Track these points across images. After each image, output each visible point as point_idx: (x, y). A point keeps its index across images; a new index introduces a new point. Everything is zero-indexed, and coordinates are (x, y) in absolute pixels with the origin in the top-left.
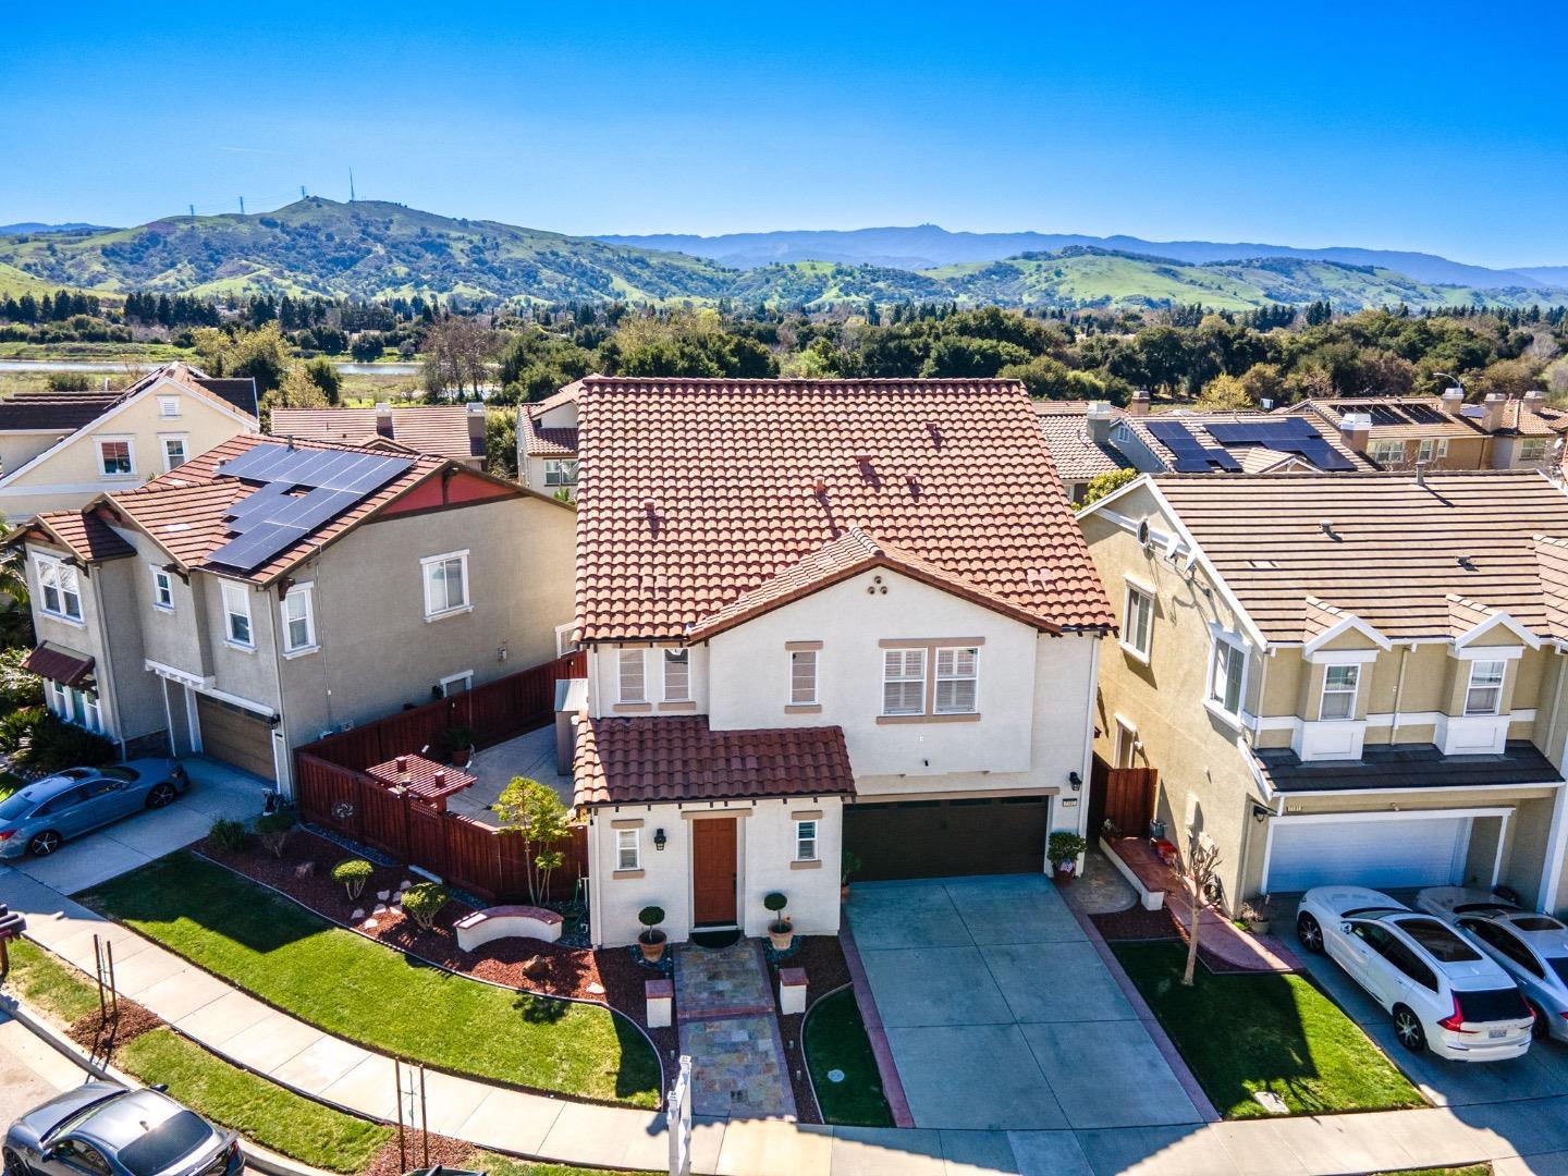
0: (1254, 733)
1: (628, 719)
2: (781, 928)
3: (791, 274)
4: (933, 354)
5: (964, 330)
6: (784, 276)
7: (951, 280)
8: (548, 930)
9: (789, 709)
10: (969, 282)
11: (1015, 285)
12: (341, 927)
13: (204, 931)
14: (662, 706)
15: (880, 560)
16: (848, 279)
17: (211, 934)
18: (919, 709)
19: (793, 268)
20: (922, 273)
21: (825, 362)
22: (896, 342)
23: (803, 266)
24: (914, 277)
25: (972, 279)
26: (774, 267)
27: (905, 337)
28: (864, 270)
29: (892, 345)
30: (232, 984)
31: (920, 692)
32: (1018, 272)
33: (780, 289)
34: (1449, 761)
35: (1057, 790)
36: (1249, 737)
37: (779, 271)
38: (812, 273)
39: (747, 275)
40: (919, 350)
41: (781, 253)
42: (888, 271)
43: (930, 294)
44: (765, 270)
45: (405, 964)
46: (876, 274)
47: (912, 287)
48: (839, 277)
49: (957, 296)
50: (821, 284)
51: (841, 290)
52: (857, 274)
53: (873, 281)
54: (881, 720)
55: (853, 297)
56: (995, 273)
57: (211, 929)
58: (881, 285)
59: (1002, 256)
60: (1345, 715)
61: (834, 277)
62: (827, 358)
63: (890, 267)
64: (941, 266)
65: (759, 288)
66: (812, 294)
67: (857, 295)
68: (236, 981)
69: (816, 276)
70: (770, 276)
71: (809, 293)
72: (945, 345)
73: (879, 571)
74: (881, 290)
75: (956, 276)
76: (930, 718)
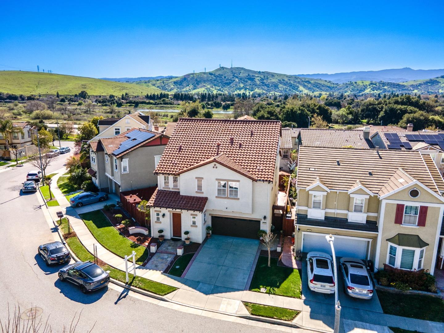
3: (355, 85)
4: (384, 110)
6: (353, 85)
7: (412, 86)
10: (419, 86)
16: (374, 86)
19: (356, 83)
20: (401, 83)
22: (372, 106)
23: (360, 82)
24: (398, 85)
25: (420, 85)
26: (350, 83)
27: (375, 105)
28: (381, 83)
29: (370, 107)
32: (438, 82)
33: (351, 89)
37: (351, 84)
38: (362, 84)
39: (341, 85)
40: (380, 108)
42: (389, 83)
43: (403, 90)
44: (347, 84)
46: (384, 84)
47: (397, 88)
48: (371, 85)
49: (414, 91)
50: (365, 87)
51: (371, 89)
52: (377, 84)
53: (383, 86)
55: (376, 91)
56: (429, 83)
58: (386, 87)
59: (433, 77)
61: (369, 85)
63: (389, 82)
64: (409, 81)
65: (344, 89)
66: (361, 91)
67: (377, 91)
69: (363, 85)
70: (348, 86)
71: (360, 90)
72: (388, 107)
74: (385, 89)
75: (414, 84)
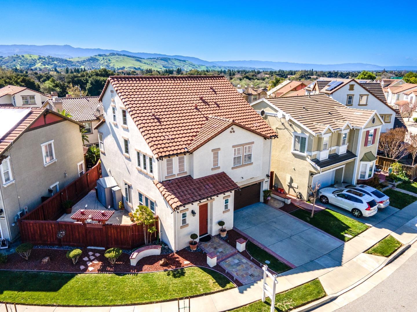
0: (311, 156)
1: (169, 180)
2: (223, 230)
3: (23, 58)
4: (89, 82)
5: (97, 75)
6: (20, 59)
7: (78, 62)
8: (156, 251)
9: (212, 169)
10: (84, 62)
11: (98, 63)
12: (80, 274)
13: (20, 293)
14: (178, 175)
15: (234, 123)
16: (44, 60)
17: (25, 293)
18: (240, 164)
19: (23, 56)
20: (68, 59)
21: (54, 85)
22: (77, 78)
23: (27, 56)
24: (66, 61)
25: (84, 61)
26: (16, 56)
27: (79, 77)
28: (49, 57)
29: (76, 79)
30: (53, 306)
31: (241, 159)
32: (98, 60)
33: (20, 63)
34: (340, 156)
35: (264, 179)
36: (309, 157)
37: (18, 57)
38: (30, 58)
39: (6, 58)
40: (84, 80)
41: (17, 51)
42: (57, 58)
43: (72, 65)
44: (13, 57)
45: (117, 276)
46: (53, 59)
47: (66, 63)
48: (41, 60)
49: (81, 66)
50: (34, 62)
51: (42, 64)
52: (46, 59)
53: (53, 61)
54: (233, 168)
55: (47, 66)
56: (91, 60)
57: (24, 291)
58: (55, 62)
59: (92, 55)
60: (326, 149)
61: (38, 60)
62: (55, 84)
63: (57, 57)
64: (75, 58)
65: (11, 63)
66: (31, 65)
67: (48, 65)
68: (55, 304)
69: (32, 59)
70: (15, 59)
71: (30, 64)
72: (93, 79)
73: (234, 126)
74: (56, 64)
75: (79, 60)
76: (243, 166)
